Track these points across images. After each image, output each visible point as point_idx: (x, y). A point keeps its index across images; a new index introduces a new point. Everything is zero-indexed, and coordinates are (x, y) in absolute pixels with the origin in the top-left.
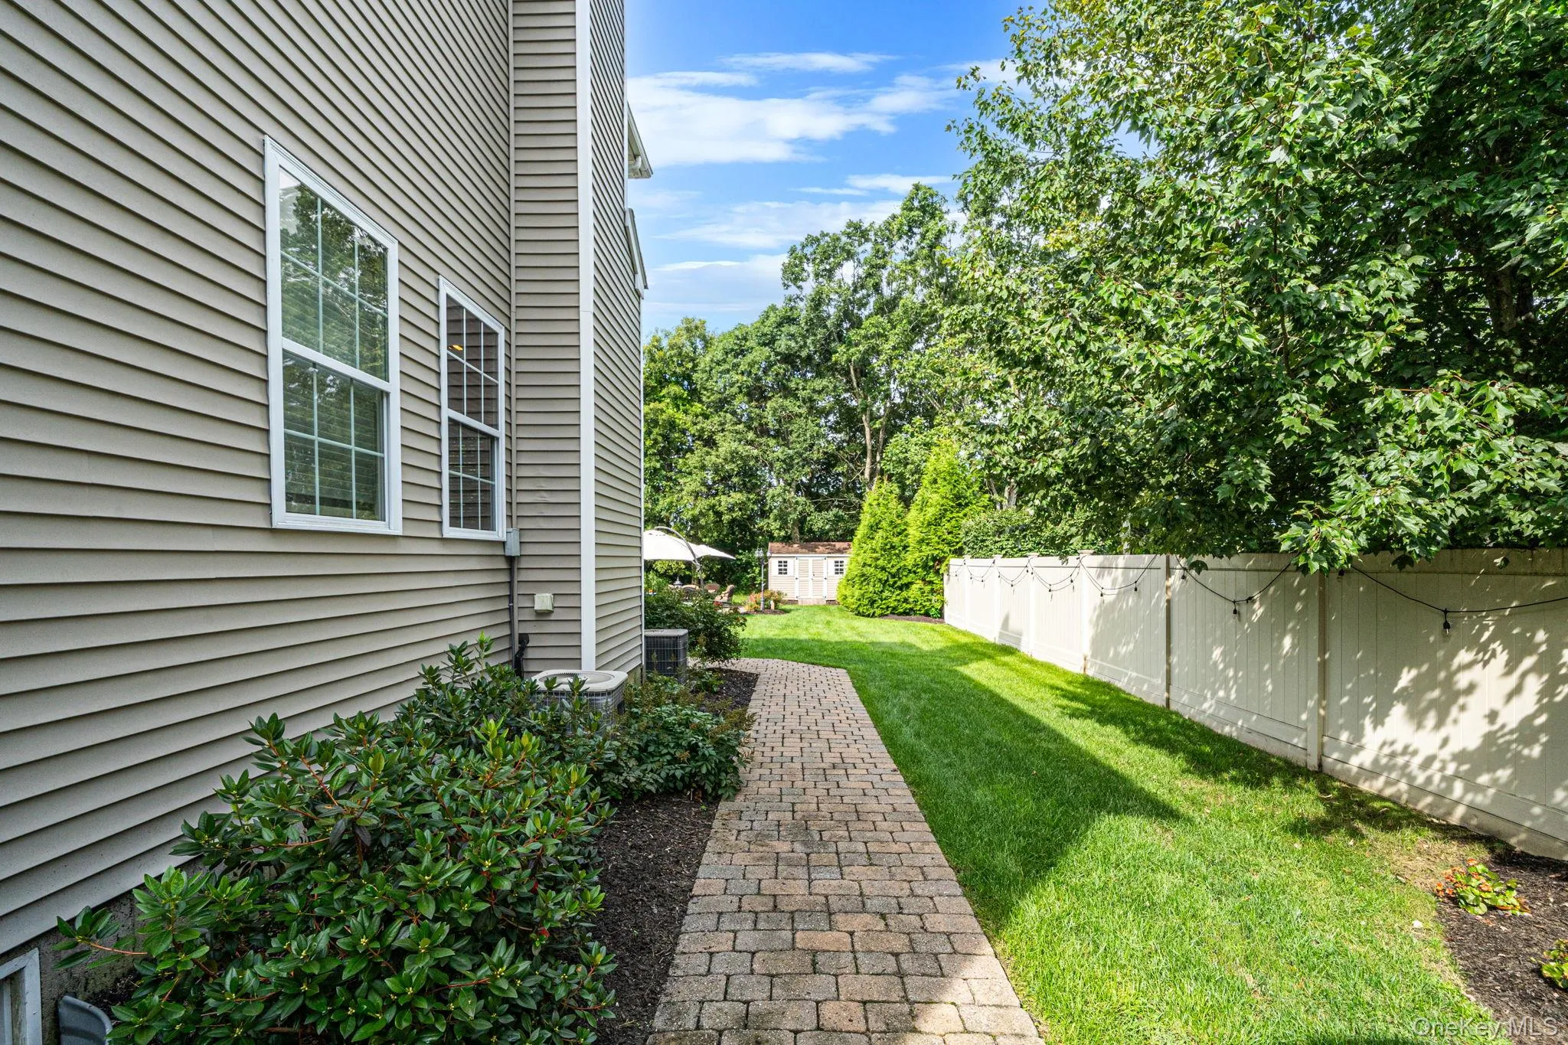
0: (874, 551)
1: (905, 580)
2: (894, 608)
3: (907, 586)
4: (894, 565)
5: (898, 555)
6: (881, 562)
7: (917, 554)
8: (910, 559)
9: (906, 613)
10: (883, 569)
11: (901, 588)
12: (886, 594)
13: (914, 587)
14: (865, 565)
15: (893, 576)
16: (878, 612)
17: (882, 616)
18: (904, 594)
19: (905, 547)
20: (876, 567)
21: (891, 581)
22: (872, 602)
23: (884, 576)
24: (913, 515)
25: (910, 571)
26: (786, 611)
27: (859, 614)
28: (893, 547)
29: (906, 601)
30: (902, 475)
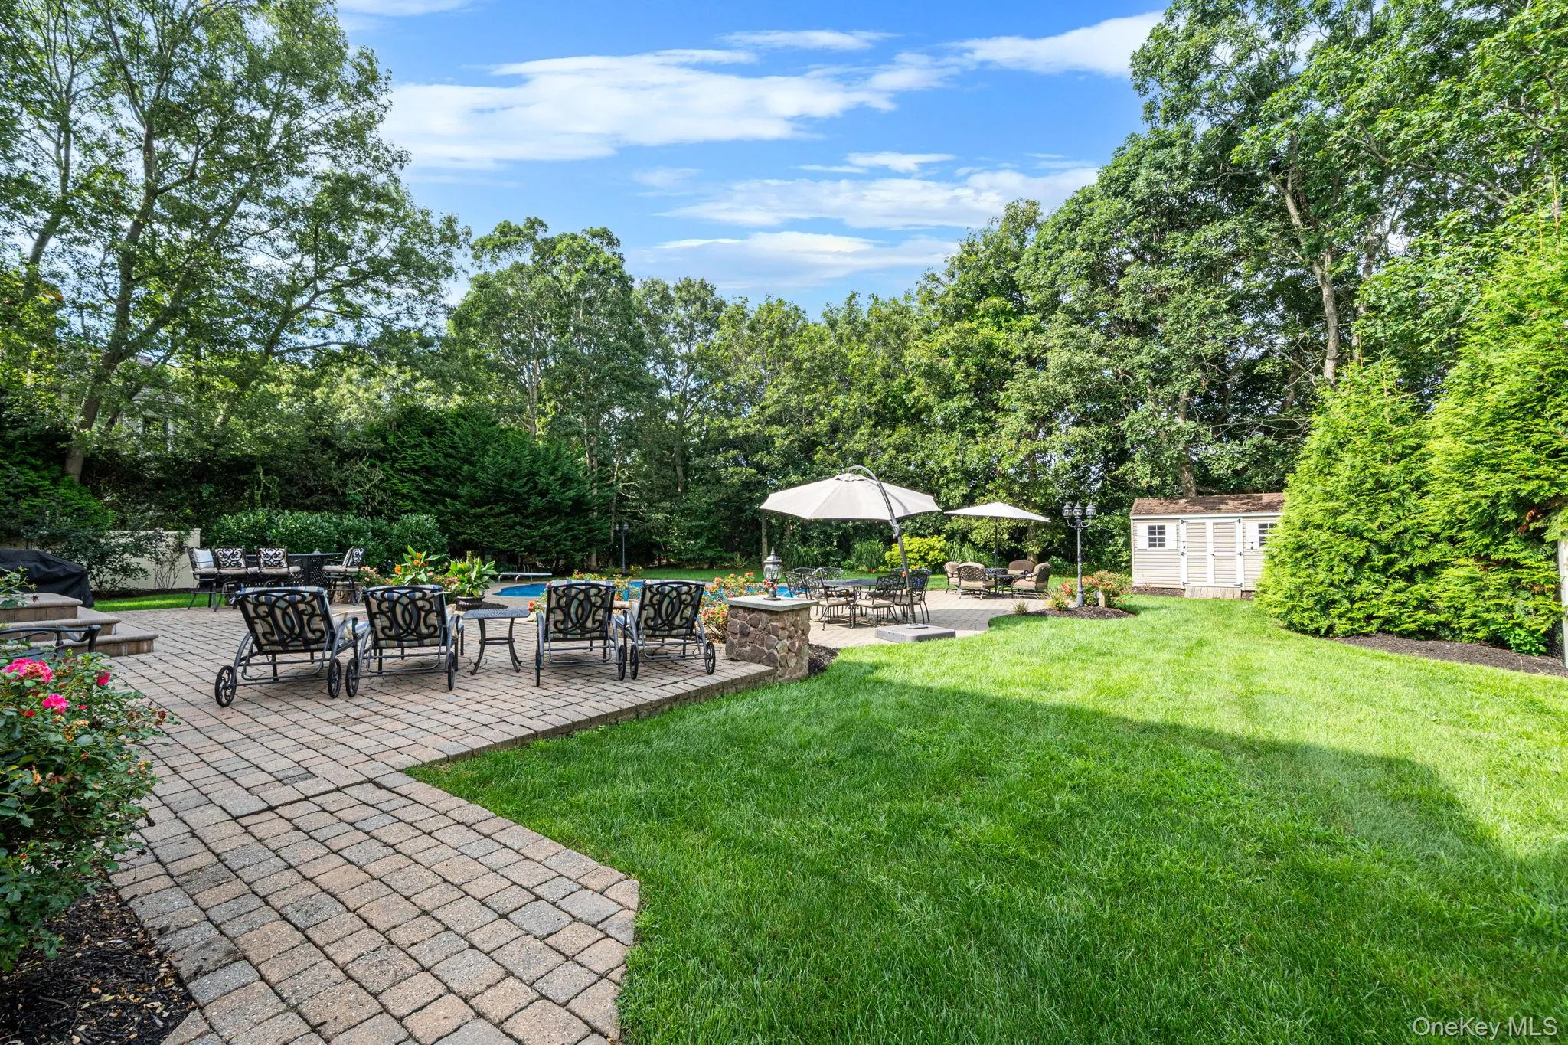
0: (1331, 496)
1: (1421, 558)
2: (1388, 621)
3: (1430, 570)
4: (1386, 523)
5: (1398, 503)
6: (1347, 519)
7: (1458, 495)
8: (1434, 511)
9: (1425, 633)
10: (1354, 533)
11: (1409, 576)
12: (1364, 587)
13: (1449, 573)
14: (1305, 526)
15: (1386, 549)
16: (1342, 626)
17: (1351, 635)
18: (1420, 589)
19: (1418, 486)
20: (1334, 529)
21: (1379, 560)
22: (1326, 605)
23: (1358, 550)
24: (1443, 410)
25: (1436, 538)
26: (1132, 611)
27: (1291, 626)
28: (1386, 487)
29: (1425, 604)
30: (1408, 337)
